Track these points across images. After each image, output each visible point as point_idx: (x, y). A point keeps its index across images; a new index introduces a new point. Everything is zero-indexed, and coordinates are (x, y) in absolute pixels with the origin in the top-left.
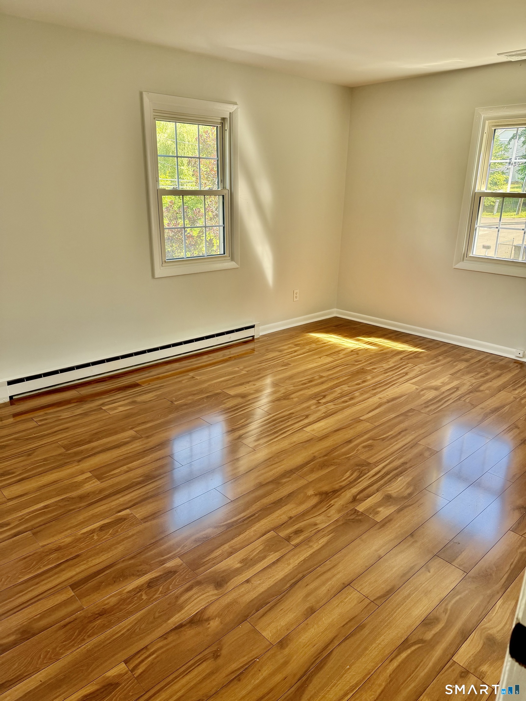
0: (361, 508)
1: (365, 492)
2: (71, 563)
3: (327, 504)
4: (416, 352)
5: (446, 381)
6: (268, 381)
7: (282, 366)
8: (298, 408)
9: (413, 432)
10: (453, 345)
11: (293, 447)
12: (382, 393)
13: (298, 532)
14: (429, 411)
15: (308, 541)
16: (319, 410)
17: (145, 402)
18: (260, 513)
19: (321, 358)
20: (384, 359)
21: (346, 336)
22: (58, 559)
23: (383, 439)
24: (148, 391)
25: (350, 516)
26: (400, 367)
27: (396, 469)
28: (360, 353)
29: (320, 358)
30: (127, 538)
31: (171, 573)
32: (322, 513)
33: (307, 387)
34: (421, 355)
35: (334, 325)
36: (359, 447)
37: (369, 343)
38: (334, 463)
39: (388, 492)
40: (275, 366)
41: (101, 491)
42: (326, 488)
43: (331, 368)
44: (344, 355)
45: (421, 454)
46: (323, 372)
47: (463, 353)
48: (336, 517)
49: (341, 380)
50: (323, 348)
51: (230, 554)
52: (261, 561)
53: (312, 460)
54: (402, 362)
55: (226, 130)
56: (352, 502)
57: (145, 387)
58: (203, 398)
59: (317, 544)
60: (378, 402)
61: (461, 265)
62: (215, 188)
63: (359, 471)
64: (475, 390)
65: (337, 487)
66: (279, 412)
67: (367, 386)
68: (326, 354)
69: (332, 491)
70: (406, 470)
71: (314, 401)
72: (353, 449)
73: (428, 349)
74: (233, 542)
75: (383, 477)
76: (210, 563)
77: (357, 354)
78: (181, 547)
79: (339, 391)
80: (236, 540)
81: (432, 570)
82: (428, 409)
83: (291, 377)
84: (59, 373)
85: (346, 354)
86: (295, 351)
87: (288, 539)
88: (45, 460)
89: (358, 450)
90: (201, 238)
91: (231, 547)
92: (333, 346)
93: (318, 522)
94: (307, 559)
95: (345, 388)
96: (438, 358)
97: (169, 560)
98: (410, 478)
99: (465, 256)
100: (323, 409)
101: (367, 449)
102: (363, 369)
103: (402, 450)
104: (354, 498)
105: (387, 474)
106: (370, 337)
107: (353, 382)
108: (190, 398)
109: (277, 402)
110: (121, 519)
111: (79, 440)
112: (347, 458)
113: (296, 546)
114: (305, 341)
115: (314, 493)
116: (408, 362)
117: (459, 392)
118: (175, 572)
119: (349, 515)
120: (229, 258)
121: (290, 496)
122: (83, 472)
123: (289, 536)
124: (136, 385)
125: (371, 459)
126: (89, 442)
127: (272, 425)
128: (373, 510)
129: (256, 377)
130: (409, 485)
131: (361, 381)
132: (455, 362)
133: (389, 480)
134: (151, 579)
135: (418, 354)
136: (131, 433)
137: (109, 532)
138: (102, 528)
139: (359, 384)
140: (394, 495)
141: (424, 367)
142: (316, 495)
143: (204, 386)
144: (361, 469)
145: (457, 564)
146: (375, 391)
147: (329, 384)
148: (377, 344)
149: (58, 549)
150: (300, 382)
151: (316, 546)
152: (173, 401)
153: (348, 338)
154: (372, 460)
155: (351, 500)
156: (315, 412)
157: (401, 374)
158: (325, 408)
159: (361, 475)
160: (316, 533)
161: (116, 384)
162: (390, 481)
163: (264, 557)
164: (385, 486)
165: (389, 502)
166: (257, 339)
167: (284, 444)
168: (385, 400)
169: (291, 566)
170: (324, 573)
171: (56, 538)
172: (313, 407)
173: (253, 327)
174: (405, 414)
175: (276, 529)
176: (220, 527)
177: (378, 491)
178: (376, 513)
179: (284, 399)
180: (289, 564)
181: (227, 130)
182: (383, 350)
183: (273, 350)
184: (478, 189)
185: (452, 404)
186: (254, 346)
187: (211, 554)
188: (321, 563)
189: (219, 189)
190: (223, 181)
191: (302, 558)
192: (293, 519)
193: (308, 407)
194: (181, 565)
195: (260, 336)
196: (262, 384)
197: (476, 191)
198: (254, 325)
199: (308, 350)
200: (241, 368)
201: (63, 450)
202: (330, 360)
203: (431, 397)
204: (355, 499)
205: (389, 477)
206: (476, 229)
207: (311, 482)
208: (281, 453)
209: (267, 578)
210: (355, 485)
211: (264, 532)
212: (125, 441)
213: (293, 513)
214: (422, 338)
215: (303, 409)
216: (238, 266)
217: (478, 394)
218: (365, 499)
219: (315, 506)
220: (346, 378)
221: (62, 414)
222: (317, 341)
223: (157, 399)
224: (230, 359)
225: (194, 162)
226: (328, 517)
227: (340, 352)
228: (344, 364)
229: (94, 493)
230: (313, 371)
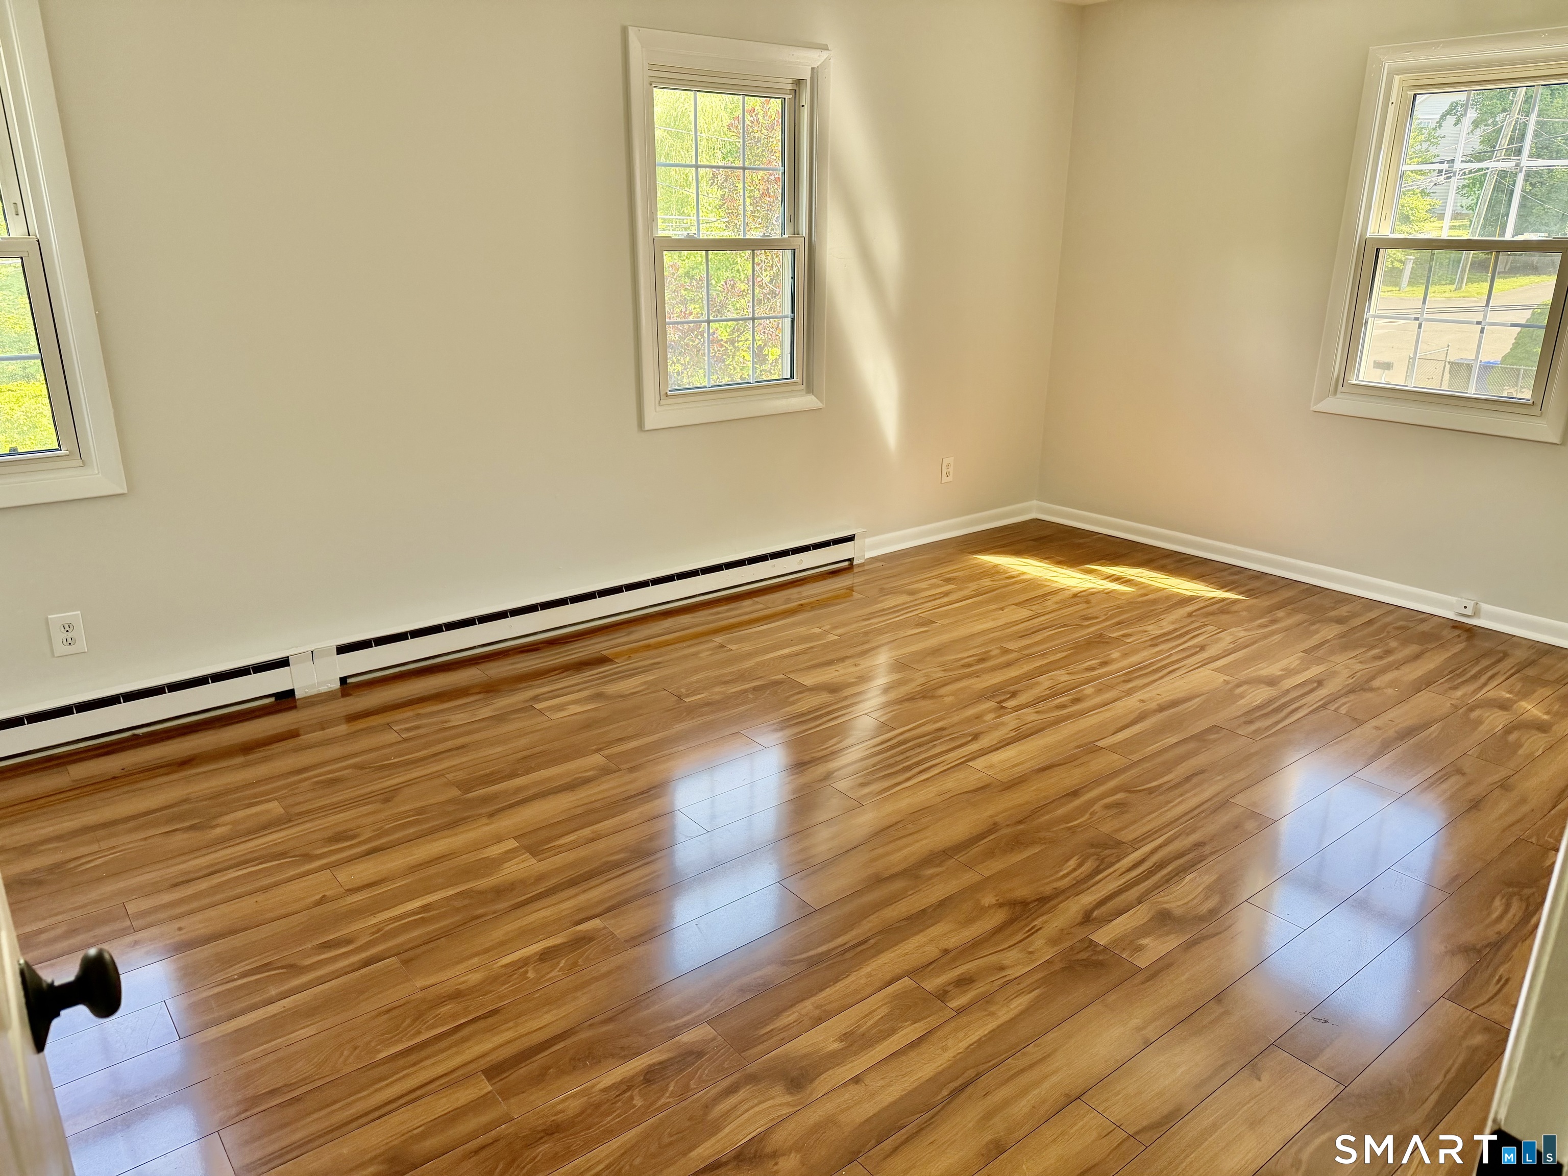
0: (1103, 936)
1: (1111, 903)
2: (482, 1024)
3: (1026, 925)
4: (1224, 600)
5: (1293, 666)
6: (883, 658)
7: (917, 625)
8: (956, 719)
9: (1219, 778)
10: (1308, 586)
11: (947, 801)
12: (1148, 689)
13: (964, 982)
14: (1255, 732)
15: (986, 1001)
16: (1003, 724)
17: (623, 697)
18: (878, 938)
19: (1005, 611)
20: (1150, 614)
21: (1059, 563)
22: (455, 1016)
23: (1151, 791)
24: (628, 673)
25: (1078, 953)
26: (1187, 633)
27: (1181, 855)
28: (1094, 600)
29: (1002, 609)
30: (597, 979)
31: (693, 1054)
32: (1015, 944)
33: (977, 673)
34: (1235, 608)
35: (1031, 539)
36: (1097, 807)
37: (1113, 577)
38: (1039, 838)
39: (1164, 906)
40: (899, 626)
41: (541, 878)
42: (1023, 892)
43: (1028, 633)
44: (1057, 603)
45: (1236, 826)
46: (1009, 641)
47: (1332, 605)
48: (1048, 954)
49: (1052, 658)
50: (1006, 589)
51: (818, 1021)
52: (885, 1039)
53: (990, 832)
54: (1192, 622)
55: (803, 106)
56: (1081, 924)
57: (621, 664)
58: (745, 691)
59: (1005, 1009)
60: (1138, 709)
61: (1331, 404)
62: (776, 234)
63: (1097, 859)
64: (1360, 687)
65: (1048, 890)
66: (914, 725)
67: (1111, 673)
68: (1017, 601)
69: (1038, 900)
70: (1202, 859)
71: (991, 704)
72: (1082, 810)
73: (1249, 593)
74: (823, 995)
75: (1151, 873)
76: (775, 1039)
77: (1086, 602)
78: (711, 1002)
79: (1047, 684)
80: (828, 991)
81: (1266, 1077)
82: (1253, 728)
83: (936, 651)
84: (443, 631)
85: (1061, 601)
86: (946, 594)
87: (942, 995)
88: (420, 811)
89: (1093, 814)
90: (736, 344)
91: (818, 1007)
92: (1032, 584)
93: (1006, 962)
94: (983, 1039)
95: (1061, 676)
96: (1275, 614)
97: (688, 1027)
98: (1214, 877)
99: (1340, 384)
100: (1011, 721)
101: (1115, 811)
102: (1100, 636)
103: (1194, 815)
104: (1086, 915)
105: (1160, 866)
106: (1117, 565)
107: (1079, 664)
108: (717, 689)
109: (907, 705)
110: (584, 938)
111: (488, 771)
112: (1069, 828)
113: (960, 1011)
114: (967, 572)
115: (997, 900)
116: (1206, 621)
117: (1323, 692)
118: (700, 1054)
119: (1075, 952)
120: (803, 387)
121: (942, 904)
122: (499, 839)
123: (944, 991)
124: (602, 660)
125: (1123, 832)
126: (512, 775)
127: (897, 752)
128: (1131, 942)
129: (859, 649)
130: (1210, 890)
131: (1097, 661)
132: (1313, 624)
133: (1166, 878)
134: (650, 1066)
135: (1227, 604)
136: (597, 759)
137: (558, 963)
138: (545, 956)
139: (1092, 669)
140: (1178, 912)
141: (1243, 634)
142: (1001, 905)
143: (748, 666)
144: (1103, 853)
145: (1323, 1067)
146: (1130, 685)
147: (1023, 668)
148: (1133, 582)
149: (456, 995)
150: (958, 661)
151: (1004, 1013)
152: (681, 696)
153: (1065, 567)
154: (1128, 835)
155: (1079, 918)
156: (996, 727)
157: (1188, 648)
158: (1017, 719)
159: (1101, 867)
160: (1002, 986)
161: (560, 657)
162: (1167, 881)
163: (893, 1031)
164: (1157, 891)
165: (1165, 925)
166: (859, 565)
167: (926, 795)
168: (1153, 705)
169: (950, 1054)
170: (1023, 1071)
171: (448, 974)
172: (989, 717)
173: (850, 539)
174: (1200, 737)
175: (916, 972)
176: (794, 962)
177: (1140, 903)
178: (1136, 949)
179: (924, 697)
180: (945, 1049)
181: (806, 106)
182: (1146, 595)
183: (894, 592)
184: (1372, 232)
185: (1309, 716)
186: (850, 582)
187: (775, 1019)
188: (1016, 1050)
189: (784, 236)
190: (794, 218)
191: (973, 1036)
192: (952, 954)
193: (978, 717)
194: (713, 1039)
195: (866, 560)
196: (873, 664)
197: (1368, 236)
198: (854, 535)
199: (973, 593)
200: (827, 627)
201: (455, 792)
202: (1024, 614)
203: (1258, 702)
204: (1089, 917)
205: (1165, 871)
206: (1366, 323)
207: (989, 877)
208: (921, 812)
209: (897, 1076)
210: (1089, 888)
211: (888, 977)
212: (583, 777)
213: (953, 941)
214: (1239, 569)
215: (969, 720)
216: (821, 404)
217: (1369, 695)
218: (1110, 918)
219: (999, 929)
220: (1064, 654)
221: (452, 718)
222: (994, 572)
223: (648, 691)
224: (801, 608)
225: (723, 176)
226: (1031, 953)
227: (1048, 598)
228: (1055, 625)
229: (523, 882)
230: (986, 637)
